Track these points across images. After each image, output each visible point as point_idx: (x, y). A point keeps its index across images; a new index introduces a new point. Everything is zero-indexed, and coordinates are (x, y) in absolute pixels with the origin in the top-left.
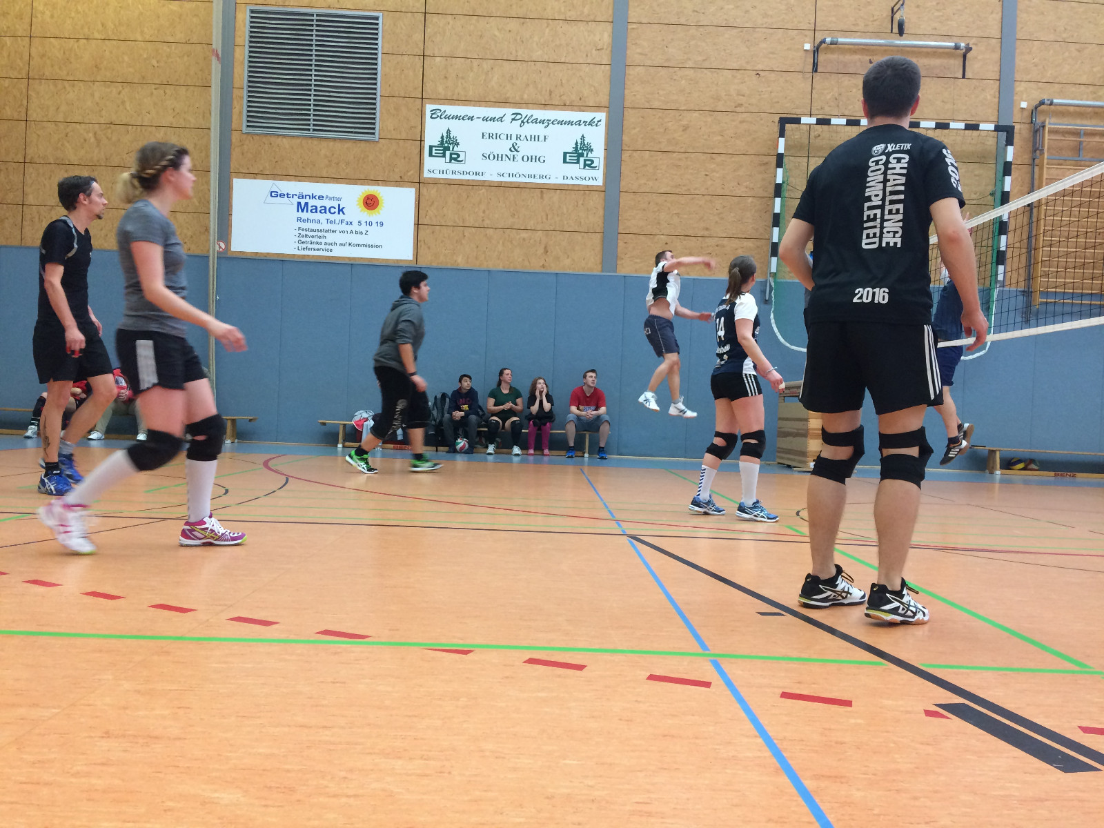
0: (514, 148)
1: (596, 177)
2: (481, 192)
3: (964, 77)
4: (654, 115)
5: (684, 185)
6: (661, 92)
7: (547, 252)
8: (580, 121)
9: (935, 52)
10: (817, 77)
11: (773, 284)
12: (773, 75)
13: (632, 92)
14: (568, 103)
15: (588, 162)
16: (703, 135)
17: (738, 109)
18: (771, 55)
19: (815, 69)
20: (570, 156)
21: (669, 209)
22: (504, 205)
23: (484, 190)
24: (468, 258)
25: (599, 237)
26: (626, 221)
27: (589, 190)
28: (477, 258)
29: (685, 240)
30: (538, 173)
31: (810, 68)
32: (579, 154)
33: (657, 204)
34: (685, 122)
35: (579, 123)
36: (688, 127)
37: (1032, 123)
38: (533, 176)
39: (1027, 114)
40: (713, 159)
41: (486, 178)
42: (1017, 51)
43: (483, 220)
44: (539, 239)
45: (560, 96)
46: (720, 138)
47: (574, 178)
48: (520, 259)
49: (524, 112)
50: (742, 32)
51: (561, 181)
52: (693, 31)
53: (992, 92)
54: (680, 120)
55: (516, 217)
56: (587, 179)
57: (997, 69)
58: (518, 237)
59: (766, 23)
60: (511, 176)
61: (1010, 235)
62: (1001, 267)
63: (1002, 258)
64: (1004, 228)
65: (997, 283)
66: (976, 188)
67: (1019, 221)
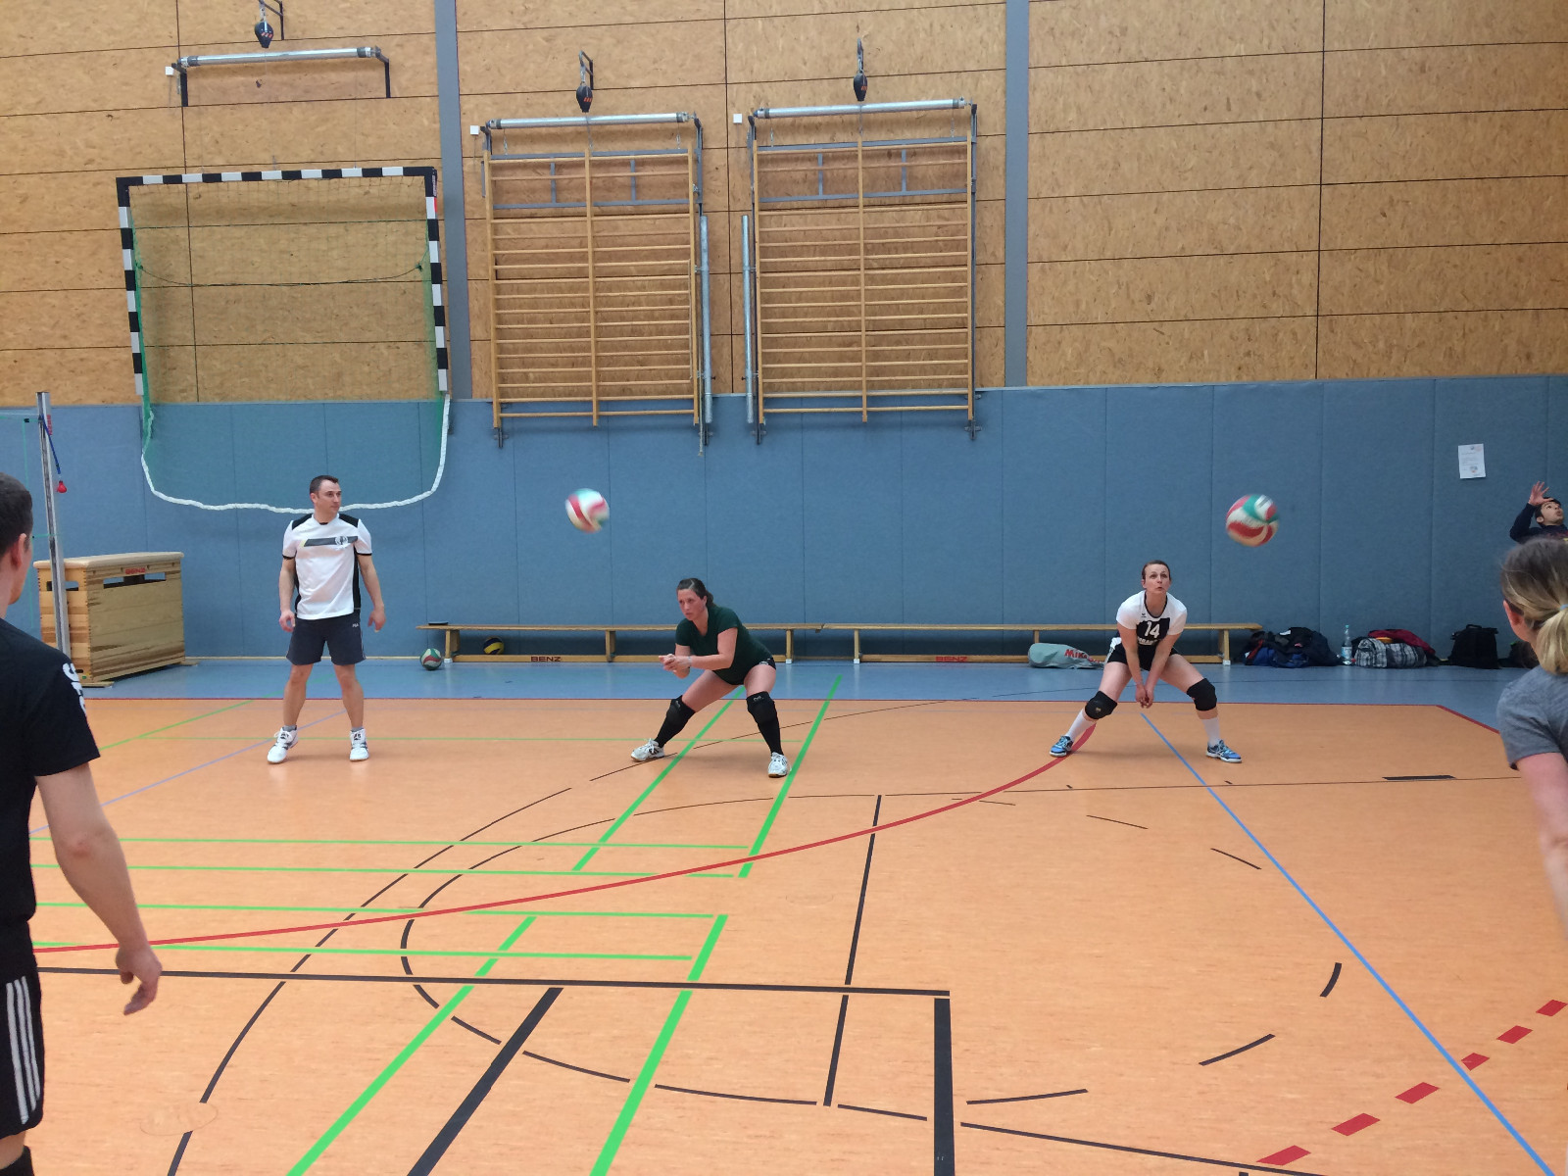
3: (388, 95)
9: (346, 62)
10: (190, 112)
12: (130, 114)
16: (47, 207)
17: (90, 167)
18: (124, 88)
19: (185, 103)
29: (39, 355)
31: (178, 99)
34: (20, 192)
36: (27, 198)
40: (64, 239)
42: (461, 49)
46: (68, 209)
50: (83, 58)
52: (20, 63)
53: (430, 115)
54: (15, 188)
57: (435, 79)
59: (113, 43)
61: (472, 324)
62: (442, 373)
63: (442, 359)
64: (439, 316)
65: (442, 394)
66: (419, 259)
67: (482, 302)
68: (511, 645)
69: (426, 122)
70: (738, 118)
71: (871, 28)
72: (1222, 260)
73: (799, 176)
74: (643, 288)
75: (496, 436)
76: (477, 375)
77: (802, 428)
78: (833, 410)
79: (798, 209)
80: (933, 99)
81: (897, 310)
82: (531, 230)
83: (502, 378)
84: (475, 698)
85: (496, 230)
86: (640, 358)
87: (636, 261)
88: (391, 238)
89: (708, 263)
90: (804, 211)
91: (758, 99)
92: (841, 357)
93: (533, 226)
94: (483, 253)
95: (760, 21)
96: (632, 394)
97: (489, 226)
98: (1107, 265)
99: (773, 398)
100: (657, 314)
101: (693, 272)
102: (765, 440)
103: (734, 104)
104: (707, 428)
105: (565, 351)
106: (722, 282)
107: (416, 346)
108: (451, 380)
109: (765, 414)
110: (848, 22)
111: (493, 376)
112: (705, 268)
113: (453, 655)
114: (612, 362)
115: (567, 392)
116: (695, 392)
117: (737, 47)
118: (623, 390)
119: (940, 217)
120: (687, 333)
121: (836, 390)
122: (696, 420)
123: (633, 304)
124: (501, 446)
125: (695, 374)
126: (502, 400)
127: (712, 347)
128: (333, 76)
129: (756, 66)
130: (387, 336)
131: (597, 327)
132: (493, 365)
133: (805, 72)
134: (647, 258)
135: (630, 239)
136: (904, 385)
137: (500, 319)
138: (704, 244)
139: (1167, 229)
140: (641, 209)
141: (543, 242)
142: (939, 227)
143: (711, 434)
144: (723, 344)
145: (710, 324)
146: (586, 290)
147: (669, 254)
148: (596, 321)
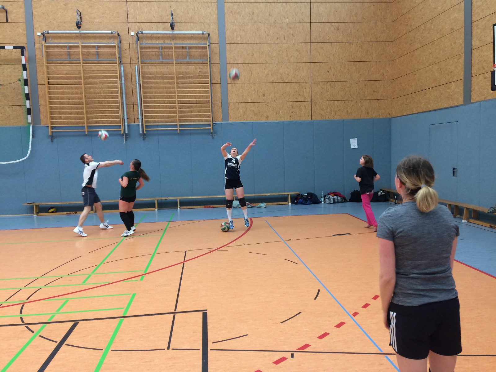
3: (7, 22)
42: (35, 7)
53: (23, 29)
57: (24, 16)
61: (40, 100)
62: (29, 117)
63: (29, 111)
64: (27, 97)
65: (30, 123)
66: (20, 77)
67: (43, 92)
68: (58, 209)
69: (21, 31)
70: (132, 34)
71: (175, 7)
72: (284, 84)
73: (154, 53)
74: (102, 88)
75: (50, 138)
76: (42, 117)
77: (158, 135)
78: (168, 129)
79: (154, 64)
80: (196, 31)
81: (188, 97)
82: (61, 68)
83: (52, 118)
84: (46, 228)
85: (48, 68)
86: (102, 111)
87: (99, 79)
88: (9, 70)
89: (124, 81)
90: (155, 65)
91: (139, 28)
92: (170, 112)
93: (62, 67)
94: (43, 76)
95: (138, 3)
96: (99, 123)
97: (45, 67)
98: (252, 85)
99: (148, 125)
100: (107, 97)
101: (119, 83)
102: (146, 139)
103: (131, 29)
104: (126, 135)
105: (75, 109)
106: (129, 87)
107: (19, 107)
108: (33, 119)
109: (146, 130)
110: (167, 5)
111: (49, 117)
112: (123, 82)
113: (37, 213)
114: (92, 113)
115: (76, 123)
116: (122, 123)
117: (131, 11)
118: (96, 122)
119: (200, 68)
120: (118, 103)
121: (169, 122)
122: (122, 132)
123: (99, 94)
124: (52, 141)
125: (121, 117)
126: (52, 126)
127: (127, 108)
129: (138, 17)
130: (8, 104)
131: (86, 101)
132: (48, 114)
133: (154, 20)
134: (103, 79)
135: (96, 72)
136: (191, 121)
137: (50, 98)
138: (123, 74)
139: (268, 74)
140: (100, 62)
141: (65, 72)
142: (200, 71)
143: (128, 137)
144: (130, 107)
145: (126, 101)
146: (82, 88)
147: (110, 77)
148: (85, 99)
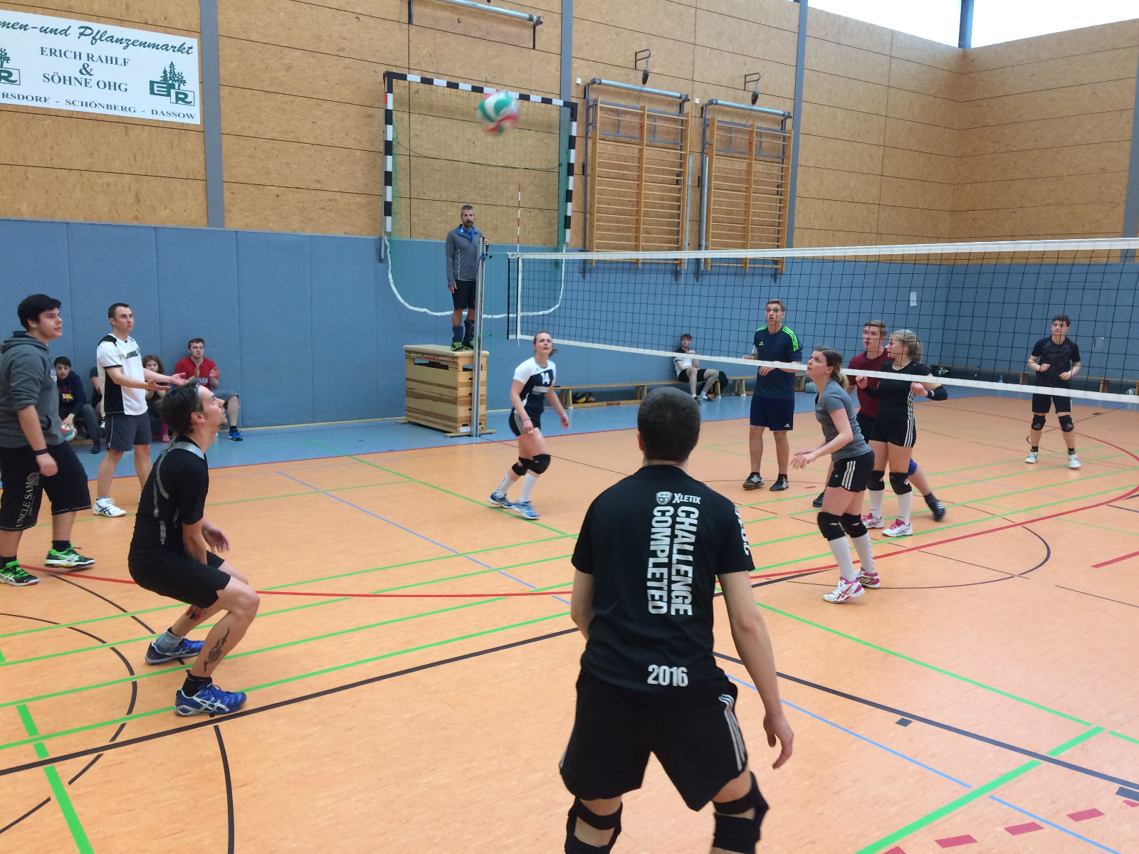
0: (85, 70)
1: (192, 114)
2: (46, 122)
3: (534, 48)
4: (253, 49)
5: (292, 132)
6: (259, 24)
7: (139, 201)
8: (168, 45)
9: (511, 20)
10: (413, 29)
11: (387, 243)
12: (371, 20)
13: (226, 18)
14: (150, 22)
15: (180, 96)
16: (308, 78)
17: (341, 53)
19: (410, 22)
20: (158, 87)
21: (277, 157)
22: (78, 142)
23: (48, 121)
24: (35, 206)
25: (201, 185)
26: (230, 168)
27: (183, 129)
28: (47, 207)
29: (296, 192)
30: (119, 104)
31: (406, 19)
32: (168, 84)
33: (264, 151)
34: (287, 61)
35: (166, 47)
36: (291, 67)
37: (585, 98)
38: (113, 107)
39: (581, 89)
40: (320, 106)
41: (51, 105)
42: (574, 28)
43: (51, 159)
44: (128, 185)
45: (140, 13)
46: (325, 83)
47: (165, 114)
48: (106, 209)
49: (96, 27)
51: (148, 116)
53: (555, 66)
55: (96, 156)
56: (181, 115)
57: (558, 43)
58: (100, 182)
60: (84, 105)
62: (568, 231)
63: (568, 222)
64: (570, 196)
65: (565, 244)
66: (561, 159)
69: (553, 71)
70: (697, 101)
71: (750, 66)
72: (854, 204)
74: (650, 190)
80: (769, 108)
90: (719, 157)
91: (704, 92)
95: (708, 50)
100: (656, 205)
110: (740, 60)
112: (690, 183)
117: (698, 62)
122: (681, 267)
127: (689, 227)
128: (503, 28)
133: (724, 82)
134: (653, 173)
138: (690, 169)
139: (839, 188)
140: (653, 144)
141: (608, 156)
142: (768, 174)
145: (689, 214)
147: (671, 173)
